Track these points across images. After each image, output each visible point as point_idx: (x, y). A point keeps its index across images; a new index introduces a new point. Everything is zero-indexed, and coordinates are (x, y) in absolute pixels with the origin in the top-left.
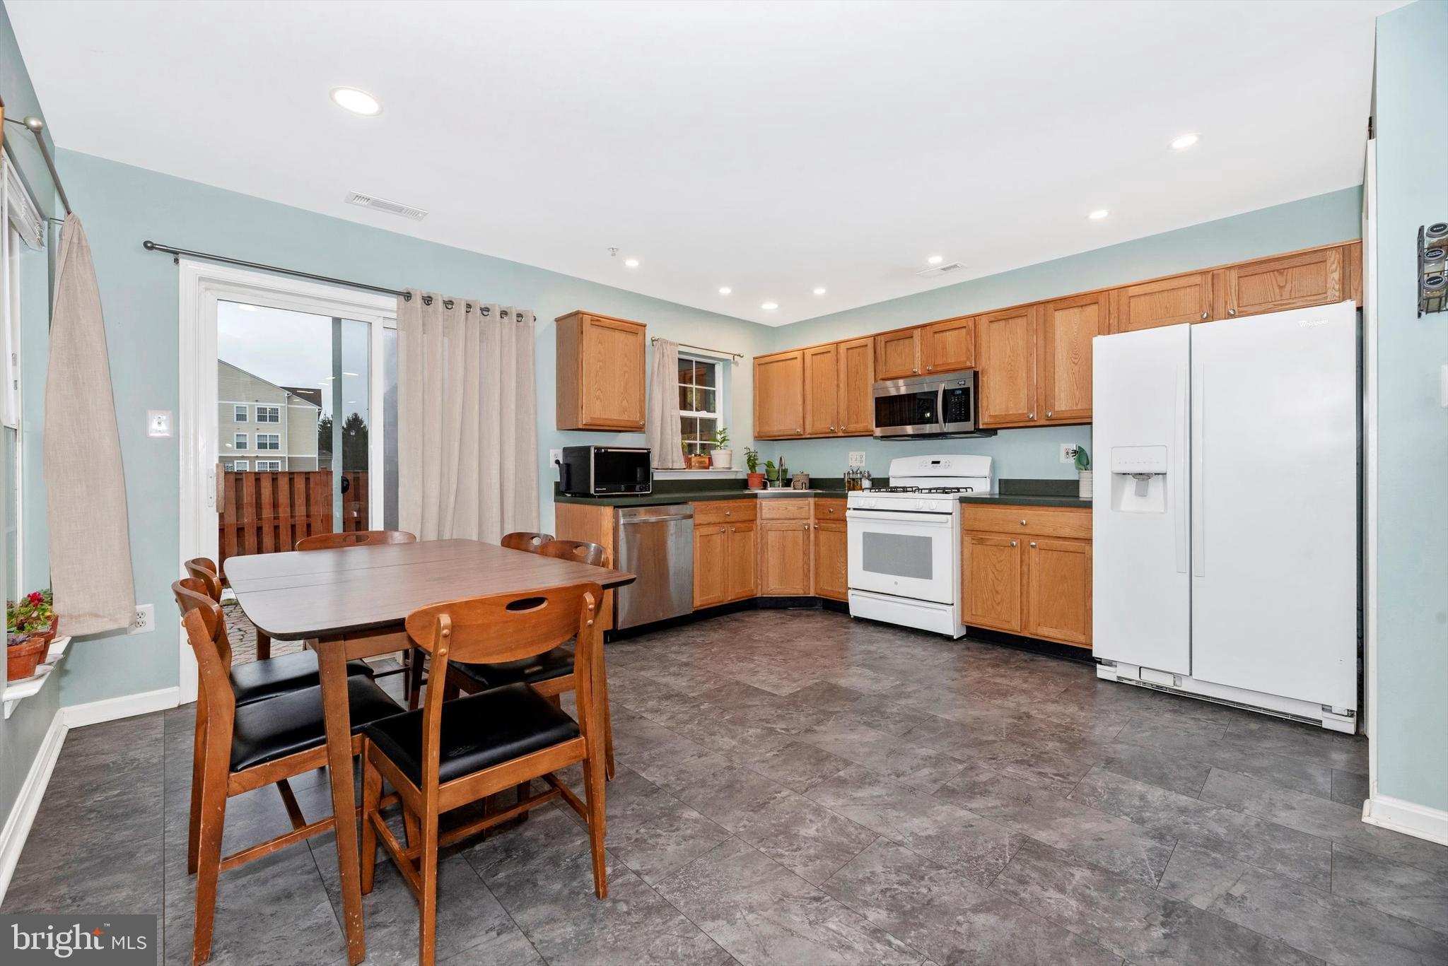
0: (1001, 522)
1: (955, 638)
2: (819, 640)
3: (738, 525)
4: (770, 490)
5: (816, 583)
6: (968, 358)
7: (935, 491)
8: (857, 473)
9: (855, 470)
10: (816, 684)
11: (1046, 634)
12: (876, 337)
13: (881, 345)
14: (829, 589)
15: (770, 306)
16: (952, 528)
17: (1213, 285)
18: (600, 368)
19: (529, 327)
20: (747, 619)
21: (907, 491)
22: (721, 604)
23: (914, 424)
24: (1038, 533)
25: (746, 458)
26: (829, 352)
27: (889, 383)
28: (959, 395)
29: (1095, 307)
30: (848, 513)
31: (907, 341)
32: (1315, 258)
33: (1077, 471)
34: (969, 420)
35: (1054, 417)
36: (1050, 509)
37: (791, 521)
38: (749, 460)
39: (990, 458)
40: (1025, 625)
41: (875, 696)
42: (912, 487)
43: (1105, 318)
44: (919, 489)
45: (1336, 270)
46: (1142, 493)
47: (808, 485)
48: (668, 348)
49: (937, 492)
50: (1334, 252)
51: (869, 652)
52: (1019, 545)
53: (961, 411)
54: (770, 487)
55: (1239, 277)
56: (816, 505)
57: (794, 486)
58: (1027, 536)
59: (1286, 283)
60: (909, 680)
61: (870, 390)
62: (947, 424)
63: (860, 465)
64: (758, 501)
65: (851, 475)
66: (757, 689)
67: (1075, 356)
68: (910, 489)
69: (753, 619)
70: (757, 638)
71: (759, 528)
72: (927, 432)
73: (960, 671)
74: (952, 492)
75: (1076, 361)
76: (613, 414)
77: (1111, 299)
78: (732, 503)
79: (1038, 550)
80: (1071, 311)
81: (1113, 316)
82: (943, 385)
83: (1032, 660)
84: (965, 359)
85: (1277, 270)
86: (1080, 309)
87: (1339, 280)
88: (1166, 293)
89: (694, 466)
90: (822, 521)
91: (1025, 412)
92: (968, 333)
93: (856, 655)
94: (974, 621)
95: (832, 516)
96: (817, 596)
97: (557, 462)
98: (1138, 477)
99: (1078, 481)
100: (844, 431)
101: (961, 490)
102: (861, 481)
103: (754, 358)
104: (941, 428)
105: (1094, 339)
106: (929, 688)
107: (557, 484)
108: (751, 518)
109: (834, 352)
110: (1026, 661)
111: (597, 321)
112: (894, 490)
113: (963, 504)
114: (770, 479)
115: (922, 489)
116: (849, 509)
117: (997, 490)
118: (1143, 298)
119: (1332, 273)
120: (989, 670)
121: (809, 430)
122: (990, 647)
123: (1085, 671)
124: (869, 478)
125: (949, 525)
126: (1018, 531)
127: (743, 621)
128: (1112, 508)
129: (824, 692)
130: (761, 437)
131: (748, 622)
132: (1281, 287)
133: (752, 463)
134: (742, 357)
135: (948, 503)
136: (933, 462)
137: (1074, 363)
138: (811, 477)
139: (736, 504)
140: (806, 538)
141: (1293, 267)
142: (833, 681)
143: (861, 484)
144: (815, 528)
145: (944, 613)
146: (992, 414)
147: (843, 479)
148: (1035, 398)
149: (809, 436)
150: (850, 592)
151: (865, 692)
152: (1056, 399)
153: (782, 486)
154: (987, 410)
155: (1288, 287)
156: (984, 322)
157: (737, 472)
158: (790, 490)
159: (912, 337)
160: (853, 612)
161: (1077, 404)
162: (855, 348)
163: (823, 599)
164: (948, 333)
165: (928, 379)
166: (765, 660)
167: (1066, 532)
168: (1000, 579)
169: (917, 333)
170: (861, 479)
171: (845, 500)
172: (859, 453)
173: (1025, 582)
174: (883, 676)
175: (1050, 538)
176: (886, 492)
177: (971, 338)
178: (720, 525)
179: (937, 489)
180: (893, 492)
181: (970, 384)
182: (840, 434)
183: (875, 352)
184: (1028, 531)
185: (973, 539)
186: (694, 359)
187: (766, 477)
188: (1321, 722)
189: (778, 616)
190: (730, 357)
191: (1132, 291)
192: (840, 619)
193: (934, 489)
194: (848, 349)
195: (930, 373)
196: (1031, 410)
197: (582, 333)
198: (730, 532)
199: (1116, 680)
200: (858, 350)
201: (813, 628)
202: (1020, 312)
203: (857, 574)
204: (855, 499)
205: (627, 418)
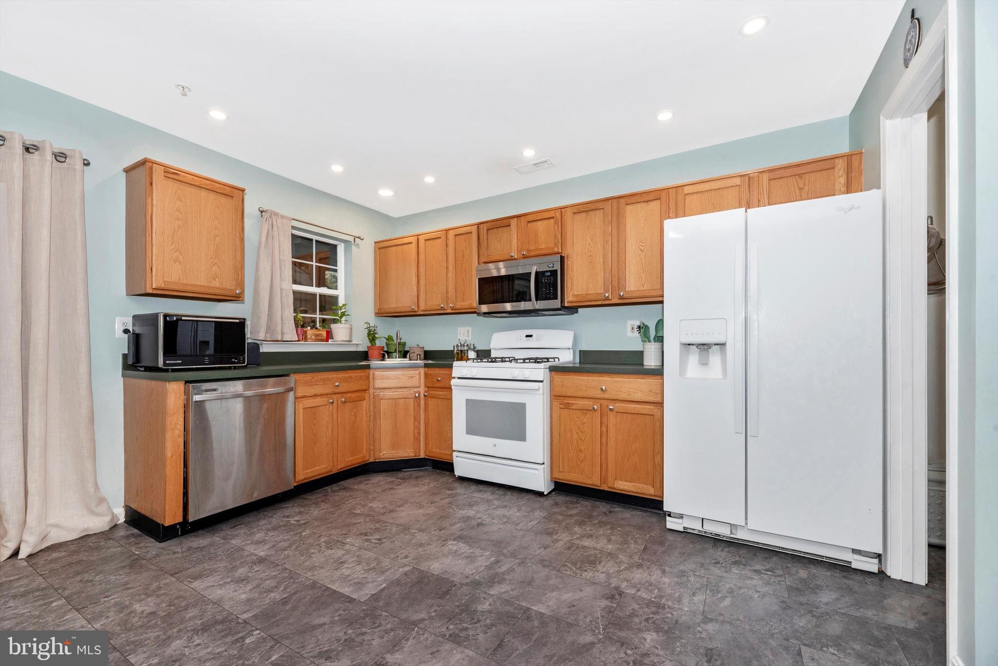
0: (585, 388)
1: (545, 493)
2: (421, 507)
3: (349, 395)
4: (388, 362)
5: (426, 445)
6: (556, 245)
7: (528, 361)
8: (464, 346)
9: (462, 343)
10: (406, 574)
11: (622, 487)
12: (480, 226)
13: (483, 232)
14: (438, 453)
15: (386, 193)
16: (543, 394)
17: (749, 186)
18: (180, 227)
19: (75, 169)
20: (356, 487)
21: (505, 361)
22: (330, 474)
23: (512, 301)
24: (615, 397)
25: (366, 331)
26: (440, 237)
27: (491, 266)
28: (548, 276)
29: (658, 202)
30: (454, 382)
31: (505, 229)
32: (827, 165)
33: (642, 343)
34: (557, 299)
35: (625, 296)
36: (625, 376)
37: (403, 390)
38: (369, 335)
39: (573, 332)
40: (604, 480)
41: (467, 584)
42: (509, 358)
43: (666, 212)
44: (515, 359)
45: (842, 176)
46: (704, 363)
47: (422, 356)
48: (278, 221)
49: (530, 362)
50: (841, 160)
51: (469, 518)
52: (599, 409)
53: (550, 290)
54: (388, 357)
55: (770, 180)
56: (426, 374)
57: (409, 357)
58: (606, 401)
59: (805, 185)
60: (503, 554)
61: (474, 272)
62: (538, 302)
63: (467, 339)
64: (371, 372)
65: (459, 348)
66: (335, 592)
67: (642, 244)
68: (508, 359)
69: (362, 486)
70: (358, 512)
71: (372, 396)
72: (522, 309)
73: (550, 534)
74: (542, 362)
75: (643, 248)
76: (200, 280)
77: (670, 197)
78: (341, 375)
79: (615, 413)
80: (639, 205)
81: (672, 211)
82: (535, 267)
83: (610, 512)
84: (553, 246)
85: (798, 175)
86: (646, 204)
87: (845, 184)
88: (713, 193)
89: (310, 339)
90: (431, 389)
91: (602, 292)
92: (556, 223)
93: (454, 524)
94: (561, 477)
95: (439, 385)
96: (427, 457)
97: (126, 331)
98: (702, 347)
99: (643, 352)
100: (453, 309)
101: (550, 360)
102: (467, 353)
103: (375, 243)
104: (533, 305)
105: (665, 221)
106: (523, 563)
107: (125, 356)
108: (364, 388)
109: (443, 238)
110: (605, 514)
111: (171, 173)
112: (494, 360)
113: (553, 373)
114: (389, 351)
115: (517, 360)
116: (454, 378)
117: (578, 360)
118: (695, 196)
119: (839, 178)
120: (577, 529)
121: (422, 307)
122: (575, 500)
123: (654, 519)
124: (474, 349)
125: (541, 391)
126: (598, 396)
127: (351, 489)
128: (680, 375)
129: (412, 587)
130: (381, 314)
131: (357, 490)
132: (801, 189)
133: (372, 336)
134: (363, 239)
135: (540, 372)
136: (527, 336)
137: (641, 250)
138: (425, 350)
139: (347, 375)
140: (416, 404)
141: (810, 173)
142: (423, 567)
143: (467, 356)
144: (425, 395)
145: (536, 472)
146: (576, 293)
147: (453, 351)
148: (610, 280)
149: (422, 313)
150: (455, 454)
151: (456, 579)
152: (627, 282)
153: (399, 358)
154: (571, 290)
155: (806, 188)
156: (569, 213)
157: (357, 344)
158: (406, 361)
159: (510, 225)
160: (458, 473)
161: (643, 286)
162: (461, 234)
163: (432, 460)
164: (539, 223)
165: (523, 261)
166: (358, 542)
167: (638, 396)
168: (583, 440)
169: (514, 222)
170: (467, 351)
171: (450, 369)
172: (466, 329)
173: (604, 440)
174: (478, 552)
175: (625, 402)
176: (488, 362)
177: (558, 227)
178: (329, 396)
179: (530, 359)
180: (493, 362)
181: (557, 267)
182: (449, 311)
183: (479, 238)
184: (606, 396)
185: (561, 404)
186: (315, 238)
187: (386, 349)
188: (850, 562)
189: (389, 479)
190: (351, 239)
191: (687, 190)
192: (445, 478)
193: (528, 359)
194: (456, 235)
195: (525, 257)
196: (606, 291)
197: (151, 184)
198: (339, 402)
199: (682, 530)
200: (464, 236)
201: (418, 492)
202: (599, 205)
203: (461, 439)
204: (459, 368)
205: (218, 285)
